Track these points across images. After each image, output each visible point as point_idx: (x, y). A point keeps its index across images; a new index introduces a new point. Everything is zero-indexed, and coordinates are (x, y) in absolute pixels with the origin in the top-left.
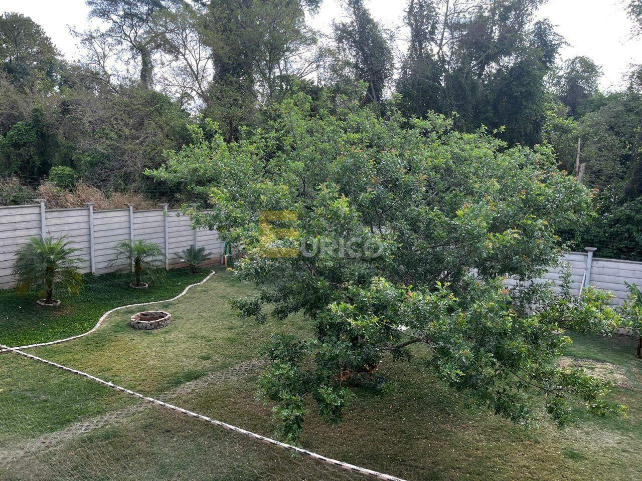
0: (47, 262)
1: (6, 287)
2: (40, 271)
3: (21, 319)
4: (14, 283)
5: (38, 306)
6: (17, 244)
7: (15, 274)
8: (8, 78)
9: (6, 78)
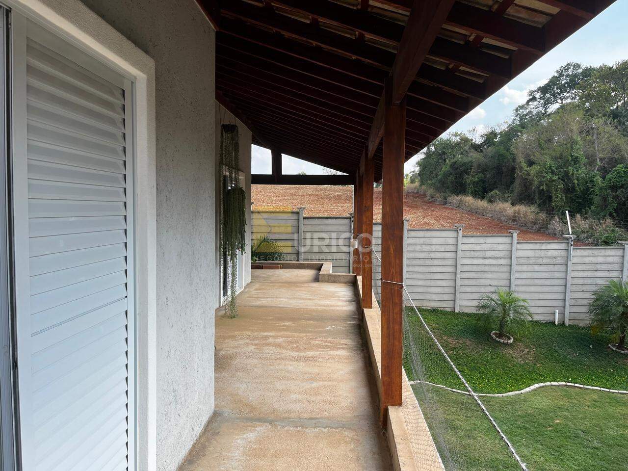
0: (624, 306)
1: (581, 325)
2: (615, 314)
3: (590, 359)
4: (588, 322)
5: (609, 350)
6: (596, 285)
7: (591, 313)
8: (612, 124)
9: (610, 123)
